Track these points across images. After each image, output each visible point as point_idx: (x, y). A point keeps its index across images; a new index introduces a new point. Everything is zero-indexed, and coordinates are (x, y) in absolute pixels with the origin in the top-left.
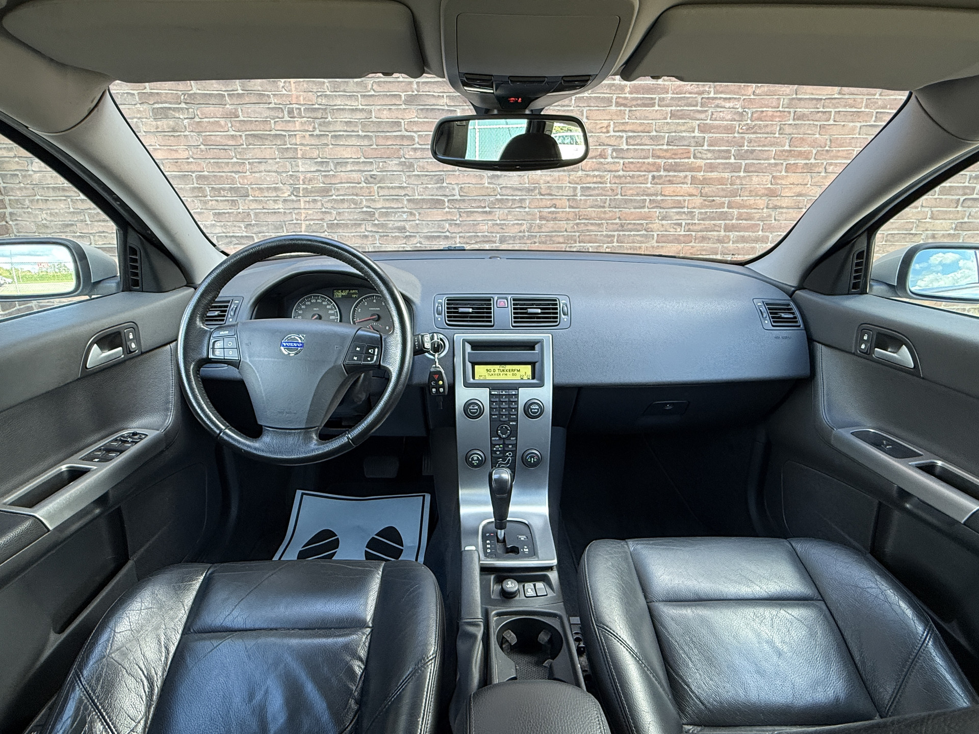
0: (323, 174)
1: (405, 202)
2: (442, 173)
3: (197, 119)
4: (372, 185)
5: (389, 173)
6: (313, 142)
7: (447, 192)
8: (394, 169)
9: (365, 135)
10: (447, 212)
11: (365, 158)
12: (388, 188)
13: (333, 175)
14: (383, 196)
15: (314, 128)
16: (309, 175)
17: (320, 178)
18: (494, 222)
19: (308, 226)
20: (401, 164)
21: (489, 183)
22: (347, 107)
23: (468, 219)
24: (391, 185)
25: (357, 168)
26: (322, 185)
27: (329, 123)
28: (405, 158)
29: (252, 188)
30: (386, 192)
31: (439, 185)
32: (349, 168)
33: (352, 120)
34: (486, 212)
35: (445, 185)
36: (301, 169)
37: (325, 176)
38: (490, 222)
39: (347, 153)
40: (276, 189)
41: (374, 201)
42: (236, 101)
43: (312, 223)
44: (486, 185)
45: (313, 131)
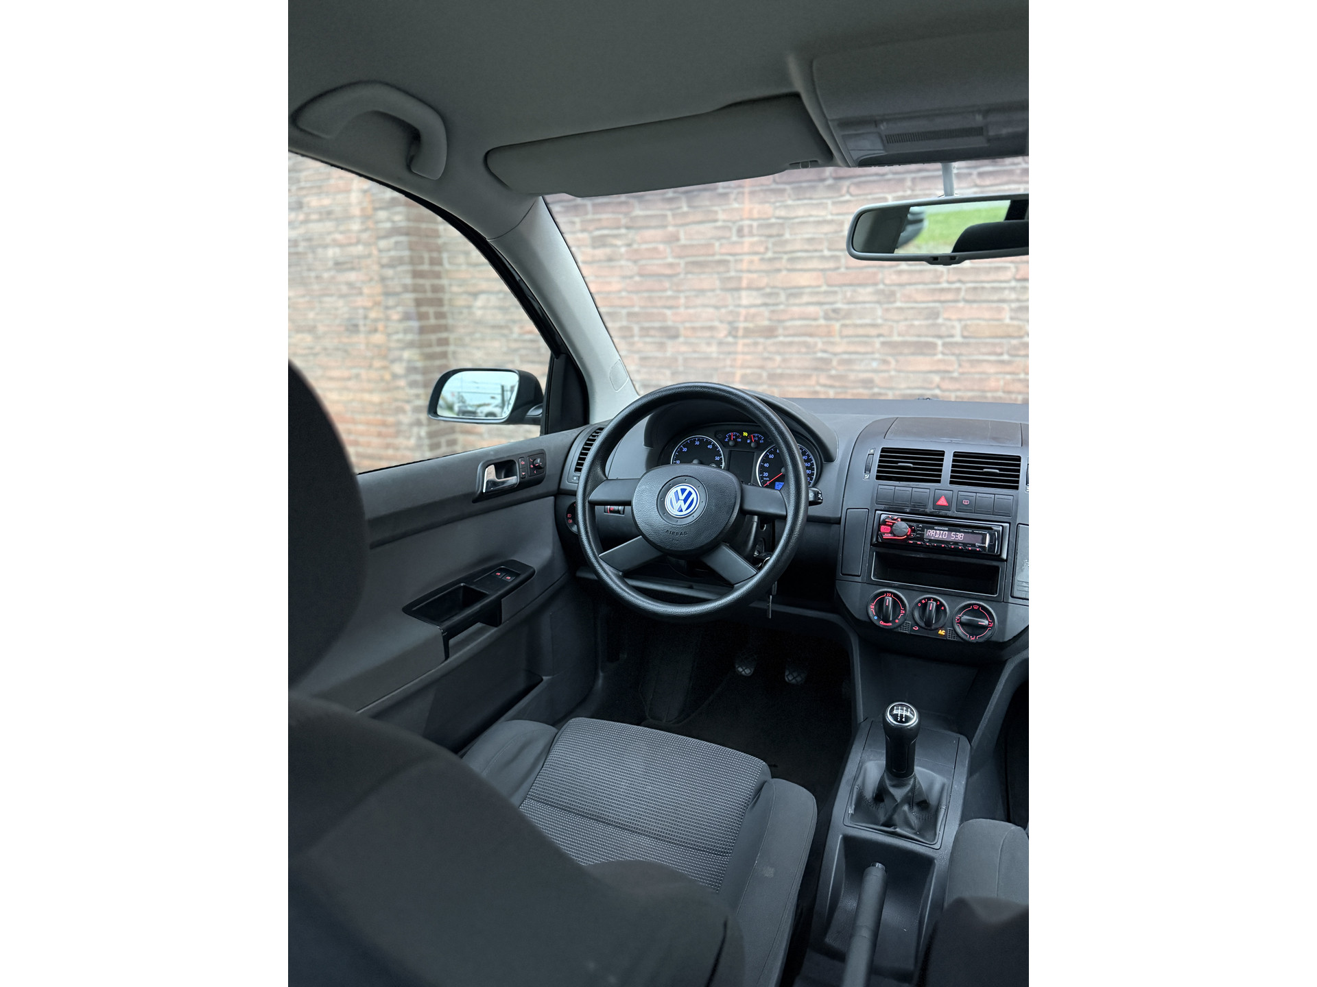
0: (772, 308)
1: (878, 345)
2: (937, 305)
3: (635, 246)
4: (833, 323)
5: (859, 306)
6: (764, 266)
7: (943, 331)
8: (868, 298)
9: (832, 257)
10: (940, 361)
11: (829, 285)
12: (856, 326)
13: (783, 311)
14: (847, 336)
15: (767, 249)
16: (753, 310)
17: (767, 314)
18: (1014, 377)
19: (744, 376)
20: (878, 292)
21: (1012, 319)
22: (812, 219)
23: (973, 370)
24: (859, 322)
25: (815, 299)
26: (766, 323)
27: (786, 242)
28: (885, 285)
29: (686, 328)
30: (850, 331)
31: (930, 322)
32: (805, 299)
33: (816, 236)
34: (1002, 362)
35: (940, 321)
36: (745, 302)
37: (773, 312)
38: (1008, 377)
39: (803, 279)
40: (711, 328)
41: (833, 343)
42: (679, 221)
43: (748, 371)
44: (1007, 321)
45: (765, 253)
